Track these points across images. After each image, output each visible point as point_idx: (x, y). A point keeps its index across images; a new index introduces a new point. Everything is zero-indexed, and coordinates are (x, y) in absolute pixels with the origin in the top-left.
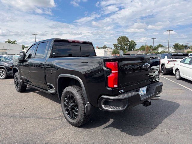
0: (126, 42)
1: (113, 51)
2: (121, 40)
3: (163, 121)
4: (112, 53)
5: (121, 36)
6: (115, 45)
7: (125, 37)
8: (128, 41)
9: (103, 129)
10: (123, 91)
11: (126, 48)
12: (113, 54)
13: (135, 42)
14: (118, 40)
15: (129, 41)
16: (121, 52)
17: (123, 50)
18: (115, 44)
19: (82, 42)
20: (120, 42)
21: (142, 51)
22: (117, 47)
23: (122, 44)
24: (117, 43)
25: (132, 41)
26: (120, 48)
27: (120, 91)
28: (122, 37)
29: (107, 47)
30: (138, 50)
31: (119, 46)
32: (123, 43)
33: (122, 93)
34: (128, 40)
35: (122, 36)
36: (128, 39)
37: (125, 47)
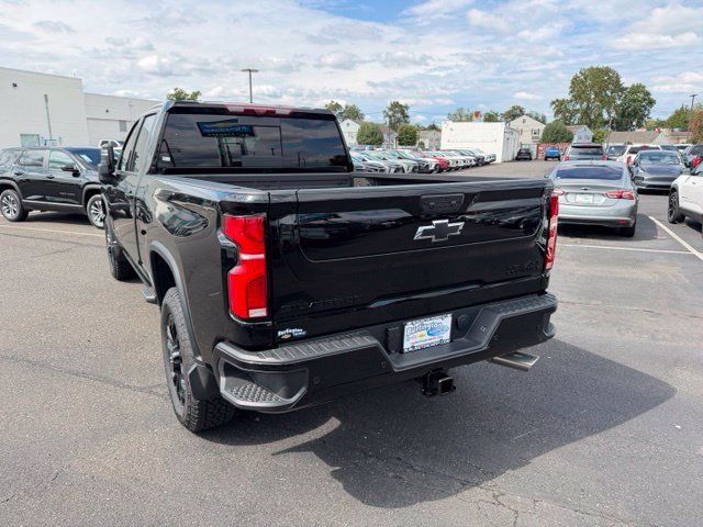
0: (609, 93)
1: (546, 130)
2: (589, 82)
3: (535, 461)
4: (540, 135)
5: (587, 67)
6: (560, 107)
7: (607, 71)
8: (618, 87)
9: (273, 455)
10: (298, 332)
11: (606, 116)
12: (544, 140)
13: (648, 94)
14: (575, 82)
15: (622, 90)
16: (583, 134)
17: (591, 124)
18: (560, 99)
19: (287, 112)
20: (583, 92)
21: (676, 130)
22: (568, 111)
23: (588, 100)
24: (568, 97)
25: (638, 89)
26: (579, 115)
27: (280, 333)
28: (592, 69)
29: (527, 111)
30: (661, 124)
31: (578, 107)
32: (596, 94)
33: (293, 340)
34: (618, 82)
35: (595, 67)
36: (618, 78)
37: (601, 115)
